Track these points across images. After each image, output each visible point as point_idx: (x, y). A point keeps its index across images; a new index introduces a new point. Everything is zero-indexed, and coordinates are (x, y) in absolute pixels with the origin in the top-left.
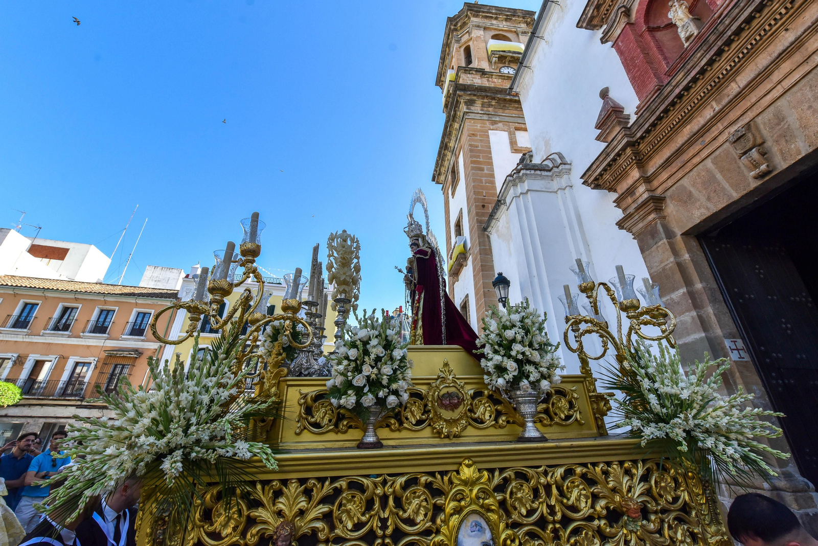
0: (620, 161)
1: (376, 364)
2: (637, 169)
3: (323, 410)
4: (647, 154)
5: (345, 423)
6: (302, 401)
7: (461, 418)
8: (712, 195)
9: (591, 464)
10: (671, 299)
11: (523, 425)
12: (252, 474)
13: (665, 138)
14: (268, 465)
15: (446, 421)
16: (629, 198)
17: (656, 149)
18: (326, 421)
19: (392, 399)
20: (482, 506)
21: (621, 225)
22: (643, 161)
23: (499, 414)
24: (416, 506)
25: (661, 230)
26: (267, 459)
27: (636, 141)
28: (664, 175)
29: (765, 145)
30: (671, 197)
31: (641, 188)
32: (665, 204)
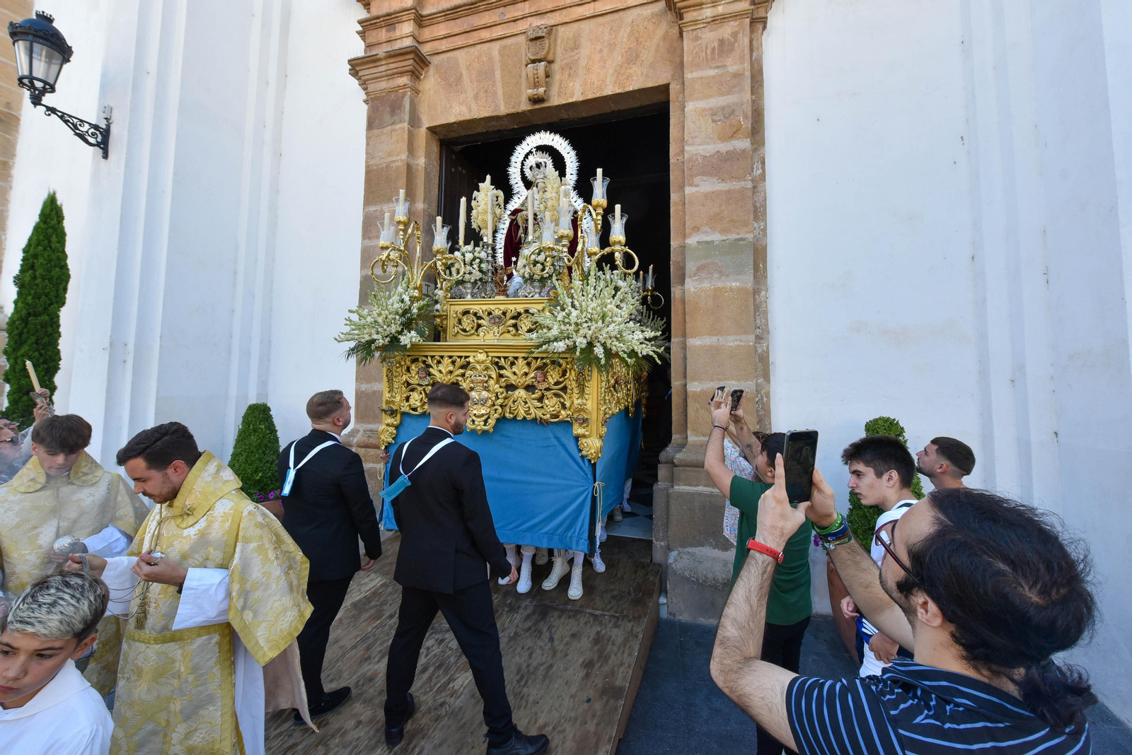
8: (481, 94)
10: (382, 213)
16: (384, 29)
21: (354, 66)
25: (407, 107)
28: (442, 29)
29: (553, 65)
30: (437, 66)
31: (407, 28)
32: (426, 73)
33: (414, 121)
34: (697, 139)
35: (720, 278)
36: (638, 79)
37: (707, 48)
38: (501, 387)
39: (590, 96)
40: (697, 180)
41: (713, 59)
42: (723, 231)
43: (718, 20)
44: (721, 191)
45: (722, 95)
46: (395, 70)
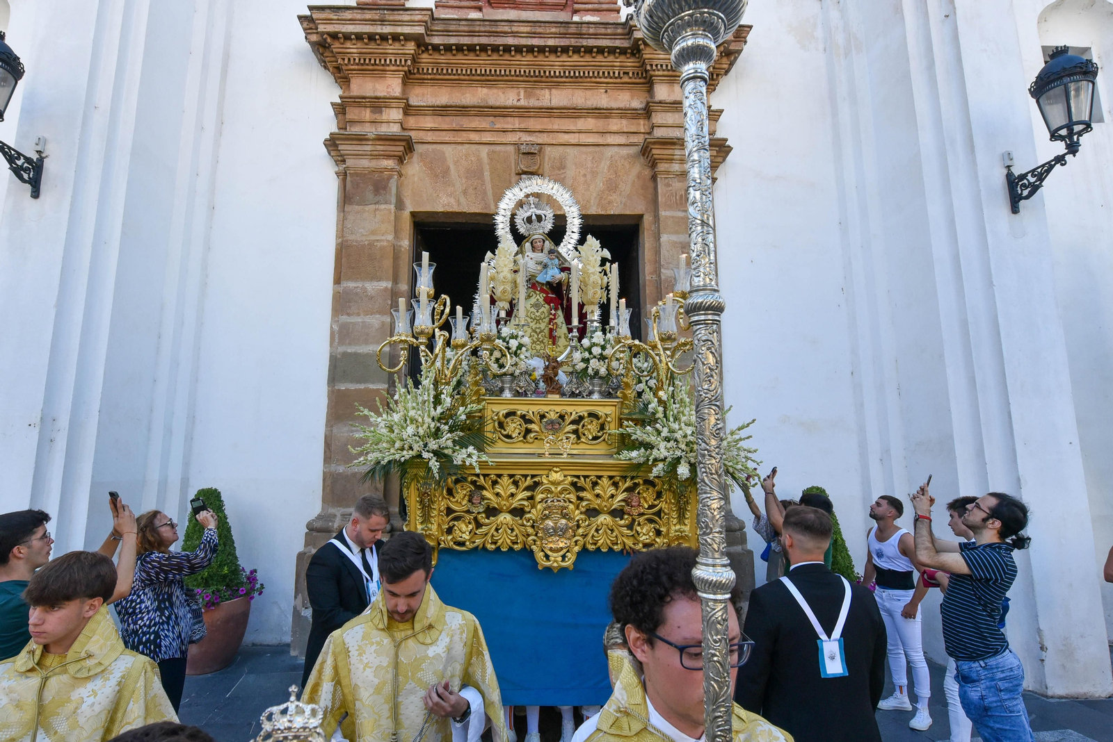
0: (391, 48)
2: (400, 81)
4: (423, 73)
8: (470, 190)
16: (368, 110)
22: (412, 76)
25: (394, 190)
27: (428, 45)
28: (428, 122)
30: (421, 155)
31: (395, 114)
32: (409, 158)
33: (400, 205)
34: (671, 265)
36: (618, 205)
37: (676, 194)
38: (581, 513)
41: (681, 204)
46: (382, 152)
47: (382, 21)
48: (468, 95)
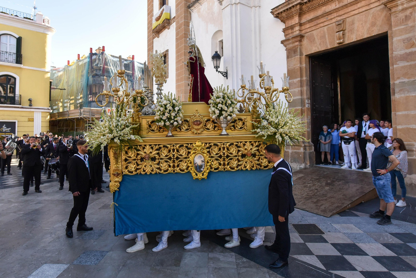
0: (293, 10)
1: (170, 112)
2: (298, 17)
3: (154, 126)
4: (304, 11)
5: (162, 130)
6: (147, 123)
7: (201, 128)
8: (322, 43)
9: (240, 142)
10: (293, 82)
11: (221, 130)
12: (136, 143)
13: (314, 8)
14: (140, 141)
15: (195, 129)
16: (290, 30)
17: (309, 10)
18: (156, 129)
19: (175, 123)
20: (202, 152)
21: (282, 42)
22: (302, 14)
23: (215, 127)
24: (183, 152)
25: (299, 51)
26: (140, 140)
27: (303, 3)
28: (308, 26)
29: (345, 31)
30: (307, 37)
31: (297, 28)
32: (303, 39)
33: (301, 54)
34: (398, 50)
35: (408, 93)
36: (376, 31)
37: (400, 19)
39: (359, 39)
40: (398, 62)
41: (403, 22)
42: (408, 78)
43: (404, 10)
44: (407, 65)
45: (407, 34)
46: (294, 41)
47: (289, 4)
48: (319, 12)
